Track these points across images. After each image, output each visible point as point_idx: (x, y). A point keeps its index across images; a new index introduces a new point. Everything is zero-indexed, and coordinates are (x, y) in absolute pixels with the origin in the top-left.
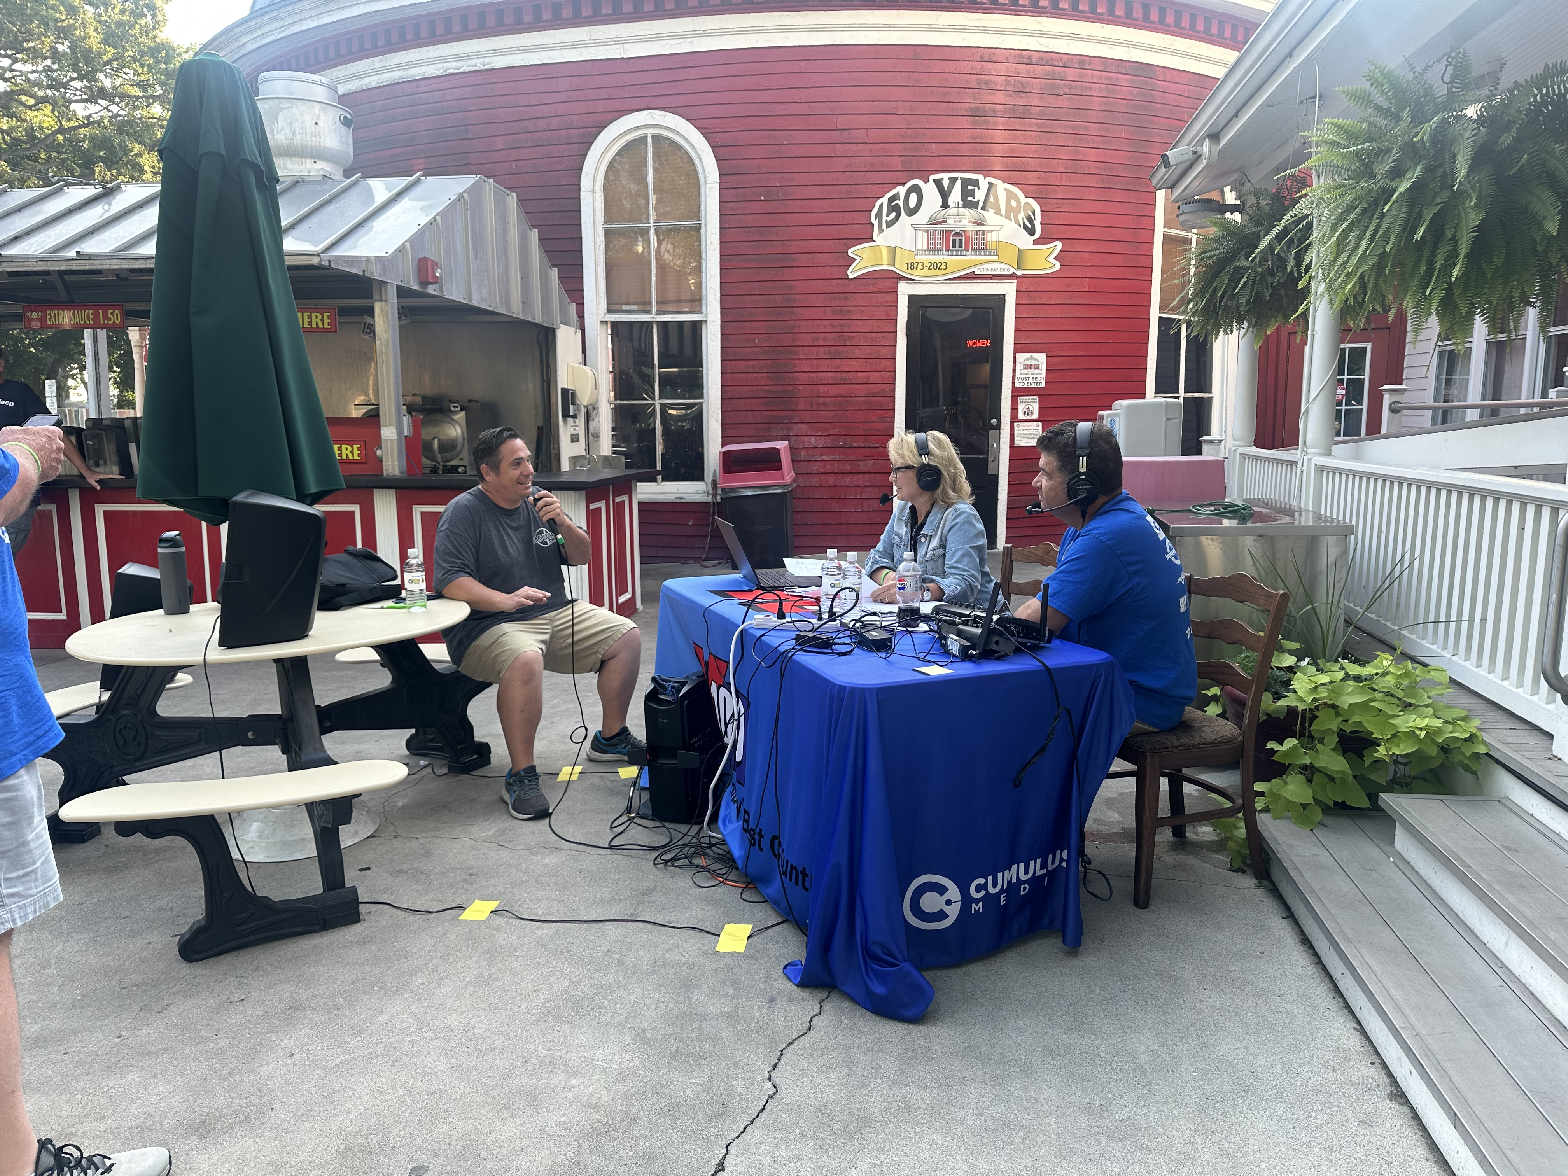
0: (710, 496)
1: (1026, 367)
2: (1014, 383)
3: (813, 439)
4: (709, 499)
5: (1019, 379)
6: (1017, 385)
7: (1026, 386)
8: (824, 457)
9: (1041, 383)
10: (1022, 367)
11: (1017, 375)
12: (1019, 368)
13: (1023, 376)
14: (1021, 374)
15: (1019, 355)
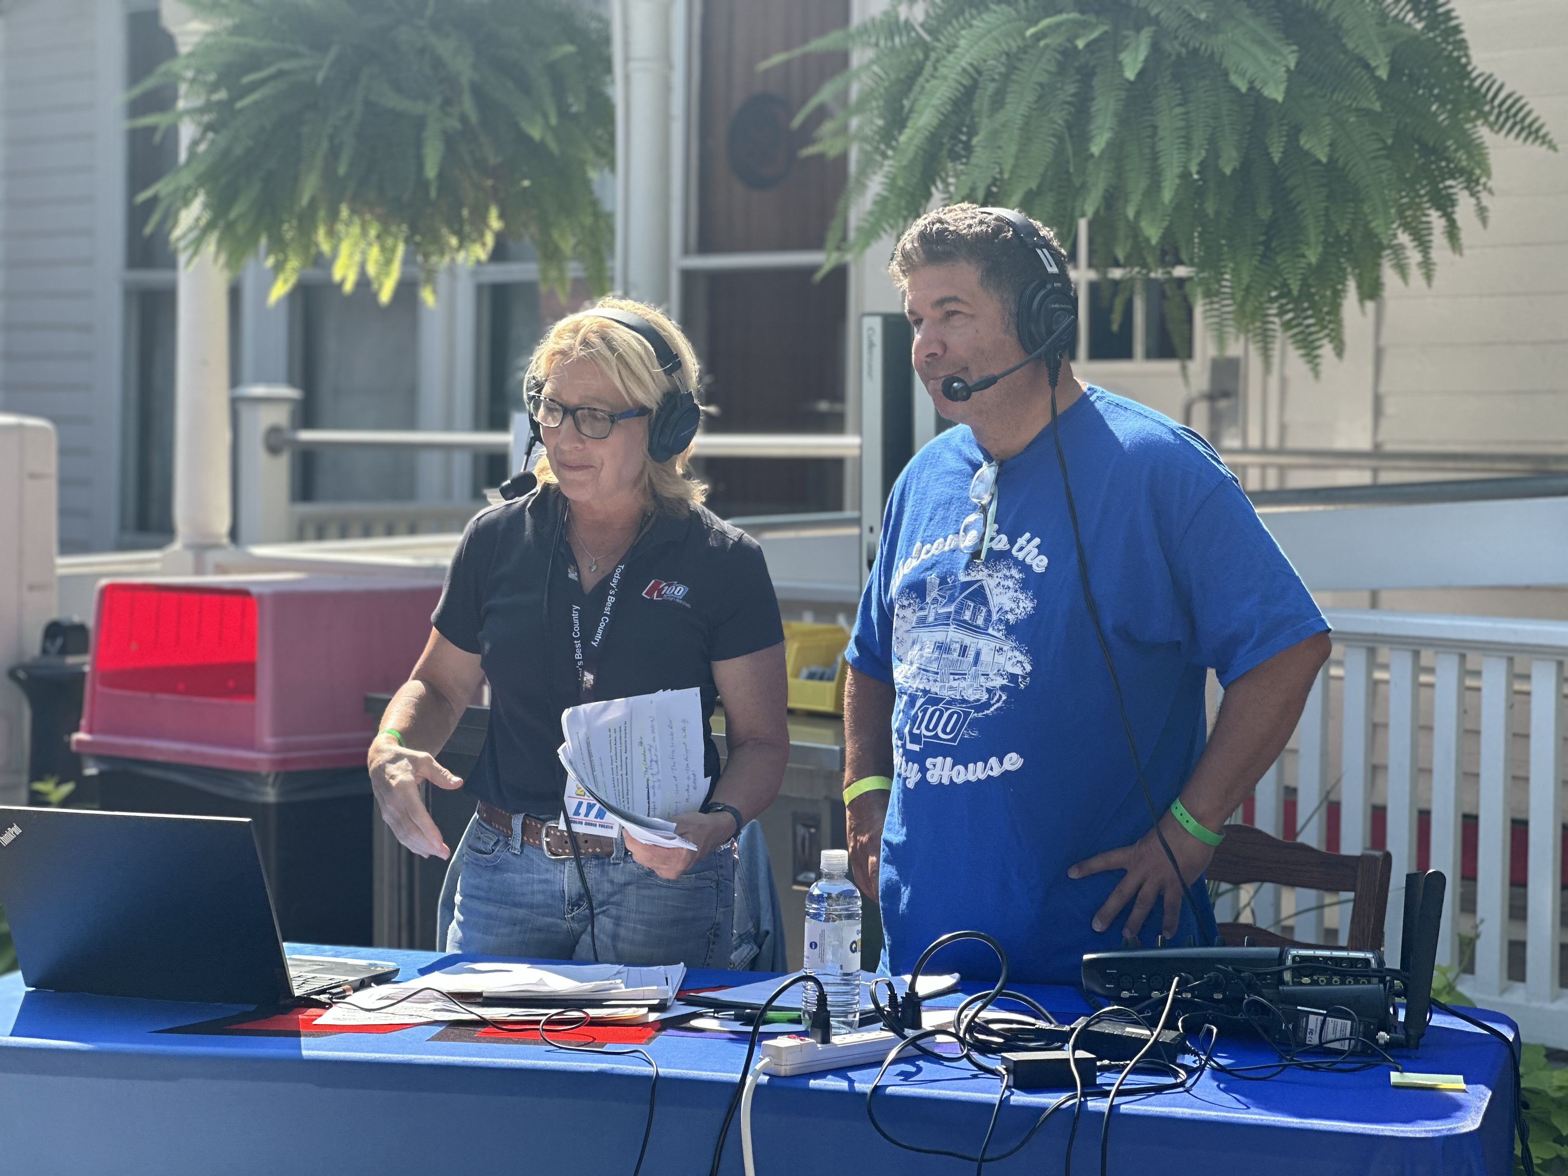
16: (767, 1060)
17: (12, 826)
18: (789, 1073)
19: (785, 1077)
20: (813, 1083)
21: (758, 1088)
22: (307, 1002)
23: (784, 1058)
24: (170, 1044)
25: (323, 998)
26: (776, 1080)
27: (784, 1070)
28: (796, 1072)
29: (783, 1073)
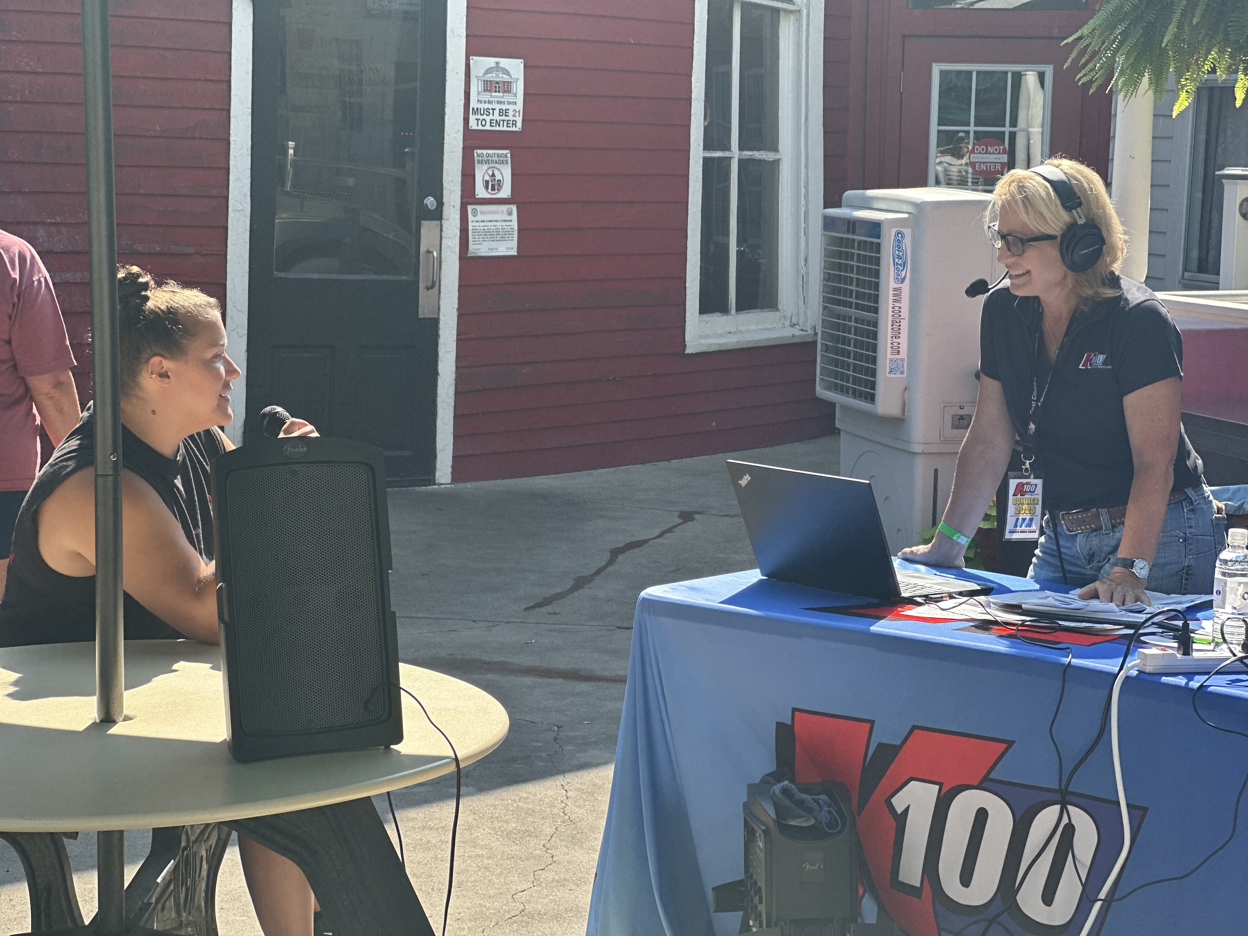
1: (490, 86)
2: (466, 120)
3: (41, 233)
5: (476, 111)
6: (472, 124)
7: (488, 127)
9: (514, 123)
10: (481, 86)
11: (473, 104)
12: (475, 88)
13: (482, 106)
14: (479, 101)
15: (474, 60)
16: (1139, 661)
17: (746, 475)
18: (1152, 671)
19: (1150, 674)
20: (1164, 679)
21: (1127, 678)
22: (911, 602)
23: (1149, 661)
24: (812, 617)
25: (919, 600)
26: (1142, 674)
27: (1148, 669)
28: (1157, 672)
29: (1147, 671)
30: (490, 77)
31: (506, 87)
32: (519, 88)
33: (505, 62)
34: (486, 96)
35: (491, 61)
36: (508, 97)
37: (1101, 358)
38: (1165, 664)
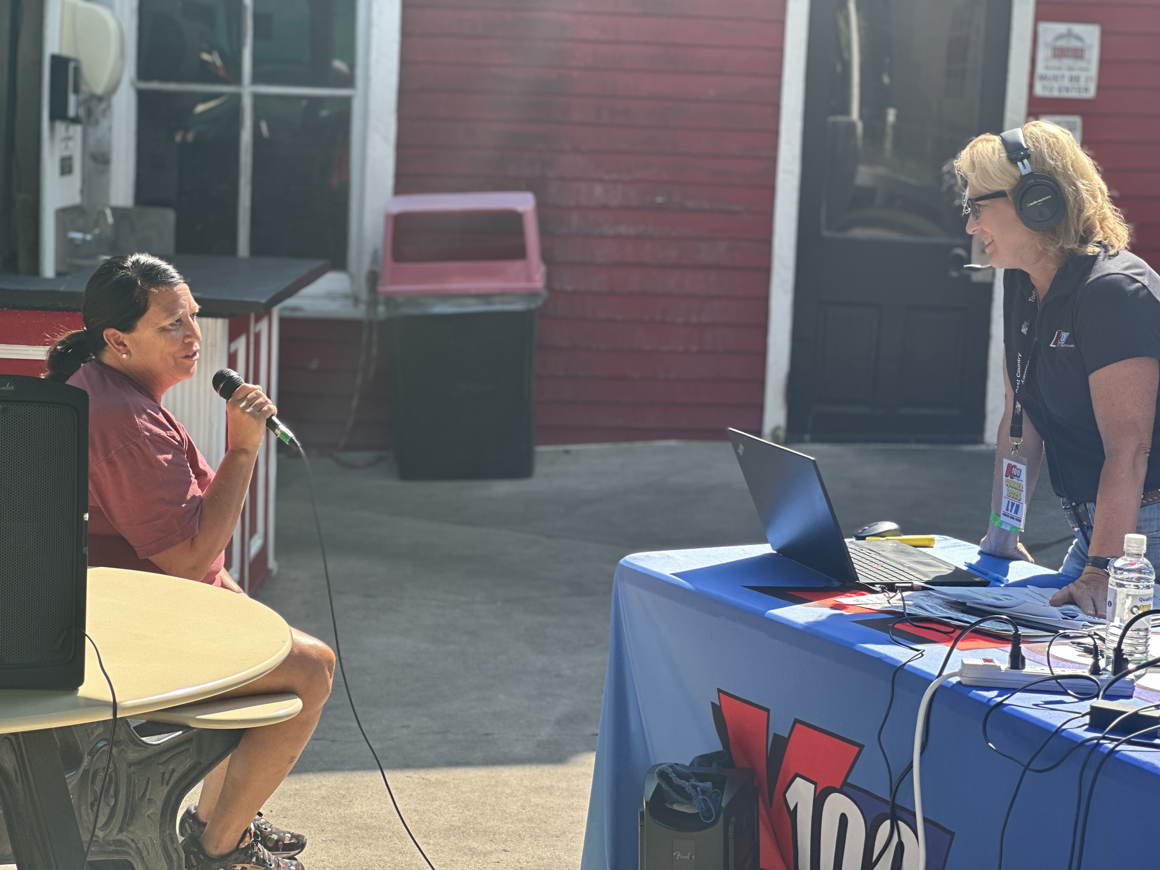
0: (362, 308)
1: (1060, 53)
2: (1031, 86)
3: (598, 189)
4: (359, 312)
5: (1043, 78)
6: (1039, 91)
7: (1056, 94)
8: (622, 229)
9: (1087, 90)
10: (1049, 52)
11: (1040, 69)
12: (1043, 54)
13: (1050, 73)
14: (1047, 68)
15: (1043, 27)
29: (964, 682)
30: (1062, 43)
31: (1078, 54)
32: (1094, 55)
33: (1078, 29)
34: (1055, 63)
35: (1061, 28)
36: (1080, 64)
37: (1065, 335)
38: (980, 676)
